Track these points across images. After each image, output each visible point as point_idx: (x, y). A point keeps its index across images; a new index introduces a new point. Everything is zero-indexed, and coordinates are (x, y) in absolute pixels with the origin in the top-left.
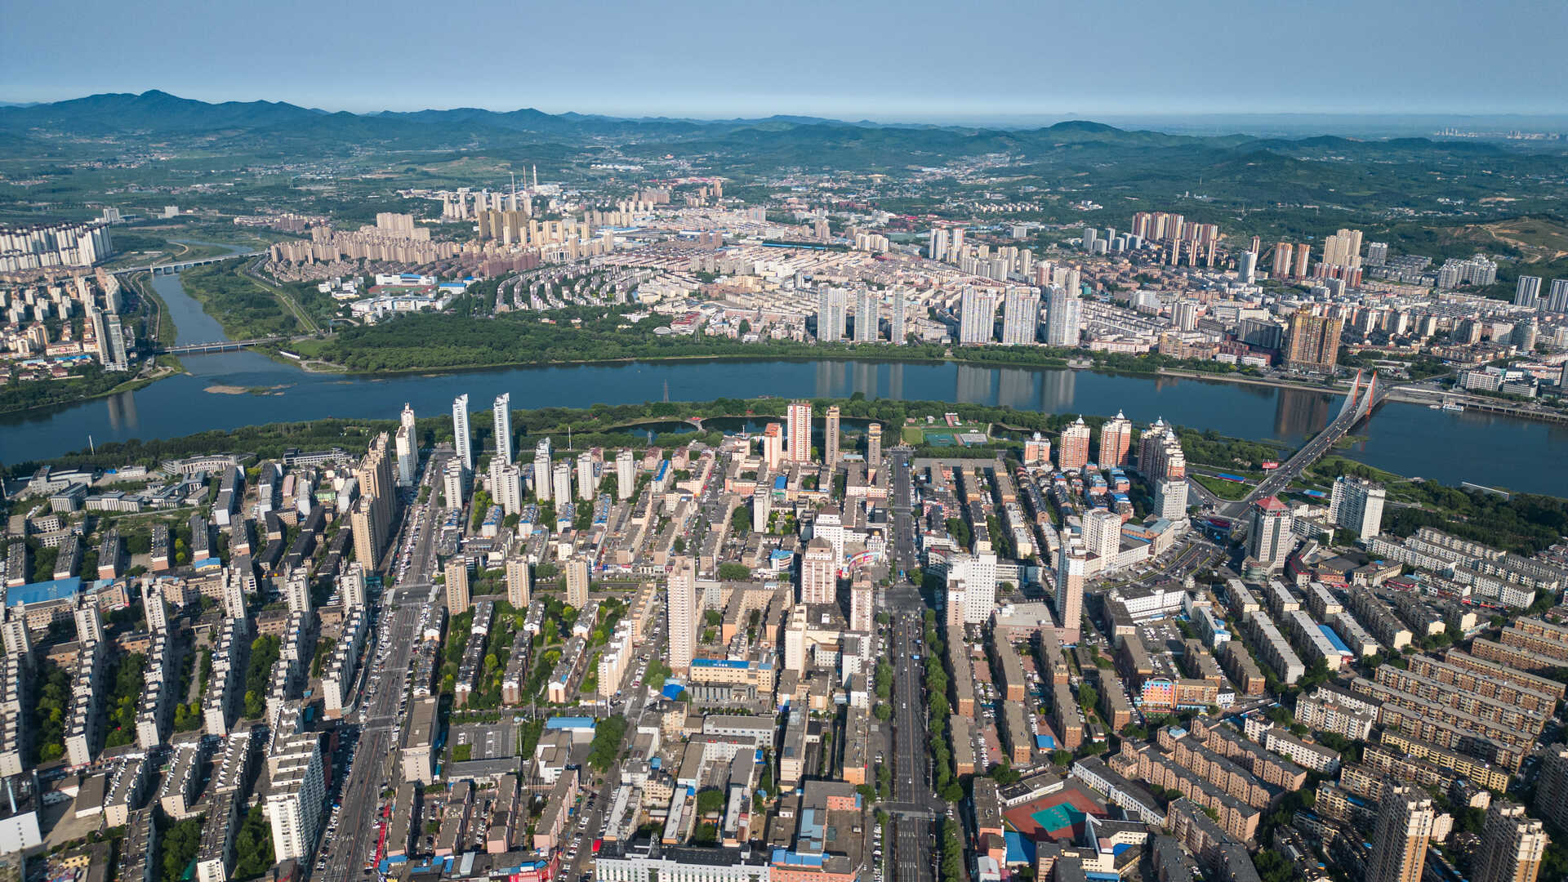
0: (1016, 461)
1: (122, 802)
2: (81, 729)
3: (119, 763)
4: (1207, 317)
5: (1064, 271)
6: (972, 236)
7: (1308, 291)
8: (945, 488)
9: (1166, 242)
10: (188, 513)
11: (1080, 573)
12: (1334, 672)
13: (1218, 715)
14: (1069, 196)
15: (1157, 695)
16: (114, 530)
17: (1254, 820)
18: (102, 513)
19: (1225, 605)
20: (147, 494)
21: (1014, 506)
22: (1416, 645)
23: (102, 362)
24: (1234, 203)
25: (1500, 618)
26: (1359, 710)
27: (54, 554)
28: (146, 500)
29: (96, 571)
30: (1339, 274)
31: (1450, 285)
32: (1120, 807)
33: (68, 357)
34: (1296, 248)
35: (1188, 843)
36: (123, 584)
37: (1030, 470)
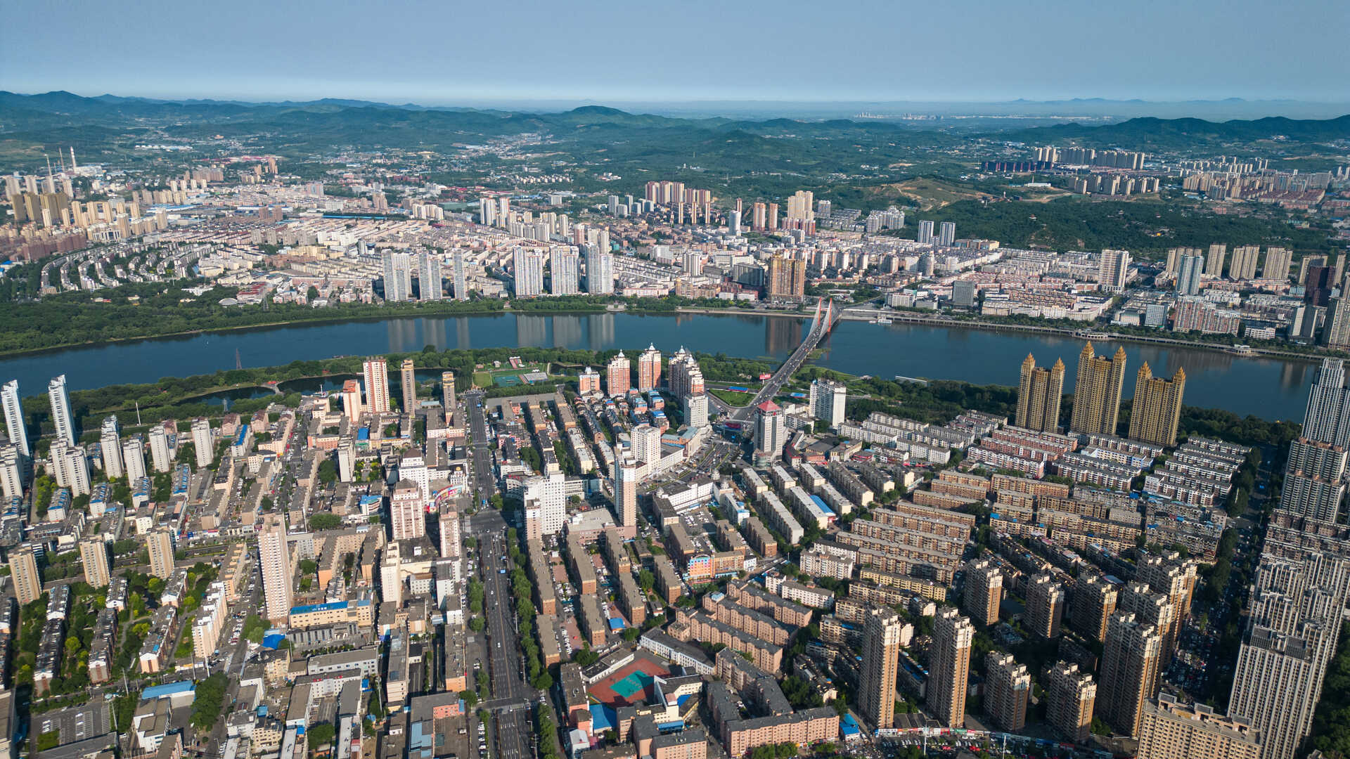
0: (573, 393)
4: (709, 264)
5: (596, 232)
6: (516, 204)
7: (779, 240)
8: (516, 422)
9: (673, 206)
11: (632, 479)
12: (824, 530)
13: (746, 578)
14: (593, 169)
15: (700, 569)
17: (779, 655)
19: (743, 489)
21: (575, 430)
22: (877, 501)
24: (721, 173)
25: (930, 473)
26: (843, 556)
30: (800, 226)
31: (875, 231)
32: (680, 666)
34: (768, 206)
35: (733, 684)
37: (585, 399)
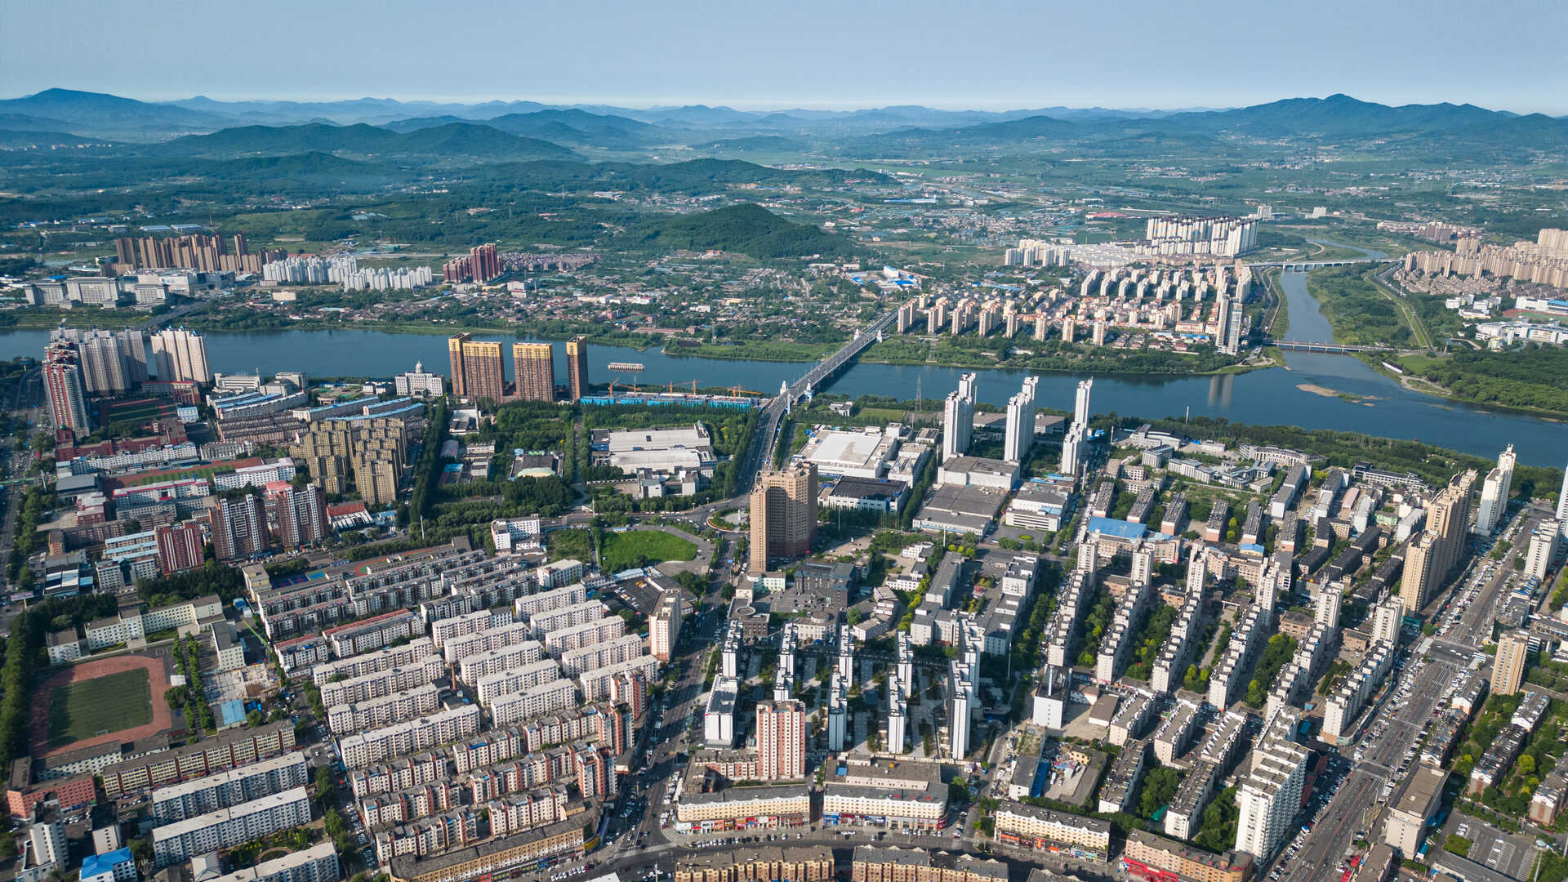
1: (1124, 727)
2: (1112, 651)
3: (1131, 693)
10: (1249, 497)
16: (1183, 493)
18: (1178, 476)
20: (1220, 469)
23: (1217, 344)
27: (1132, 499)
28: (1217, 475)
29: (1159, 524)
33: (1191, 335)
36: (1178, 542)
